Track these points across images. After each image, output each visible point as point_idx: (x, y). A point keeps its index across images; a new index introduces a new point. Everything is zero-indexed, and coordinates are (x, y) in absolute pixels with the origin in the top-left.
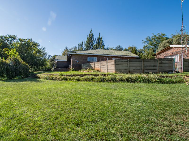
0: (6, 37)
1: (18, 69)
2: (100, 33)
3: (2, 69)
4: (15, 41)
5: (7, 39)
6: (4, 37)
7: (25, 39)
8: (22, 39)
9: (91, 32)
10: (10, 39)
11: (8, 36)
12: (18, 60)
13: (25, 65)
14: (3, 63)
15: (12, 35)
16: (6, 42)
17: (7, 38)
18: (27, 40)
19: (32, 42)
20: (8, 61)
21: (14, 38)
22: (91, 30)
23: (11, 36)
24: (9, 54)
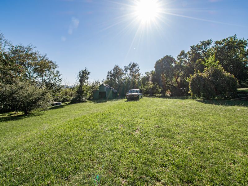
0: (198, 46)
1: (220, 84)
3: (199, 85)
4: (210, 47)
5: (199, 48)
6: (196, 47)
7: (226, 39)
8: (219, 40)
10: (203, 46)
11: (200, 44)
12: (220, 72)
13: (230, 78)
14: (199, 77)
15: (205, 40)
16: (198, 51)
17: (200, 46)
18: (227, 39)
19: (236, 40)
20: (205, 75)
21: (209, 43)
23: (204, 42)
24: (206, 65)
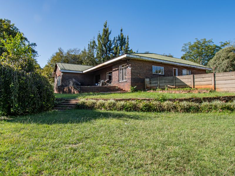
2: (122, 30)
9: (105, 26)
22: (106, 22)
